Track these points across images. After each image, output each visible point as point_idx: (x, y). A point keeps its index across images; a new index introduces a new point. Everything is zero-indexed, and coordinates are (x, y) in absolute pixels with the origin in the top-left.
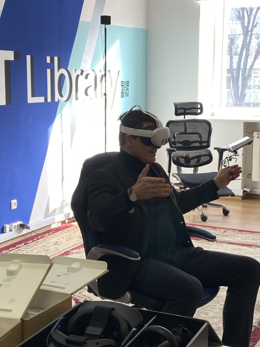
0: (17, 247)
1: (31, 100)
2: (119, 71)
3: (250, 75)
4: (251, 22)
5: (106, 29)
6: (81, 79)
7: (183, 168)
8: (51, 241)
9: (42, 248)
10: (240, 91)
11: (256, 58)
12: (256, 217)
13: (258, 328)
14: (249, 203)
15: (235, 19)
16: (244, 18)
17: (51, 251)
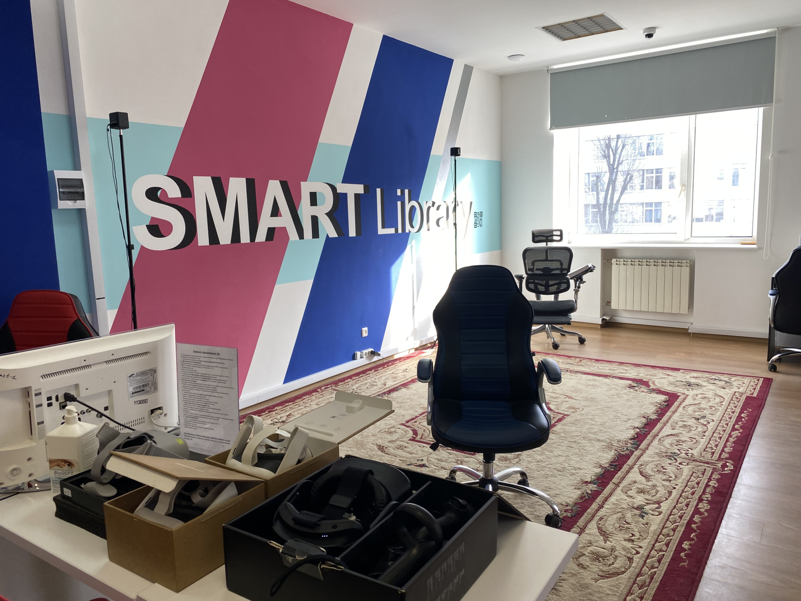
0: (367, 373)
1: (381, 231)
2: (471, 203)
3: (616, 210)
4: (617, 160)
5: (455, 161)
6: (433, 210)
7: (542, 296)
8: (400, 368)
9: (391, 375)
10: (607, 225)
11: (622, 193)
12: (614, 345)
13: (608, 470)
14: (609, 332)
15: (601, 158)
16: (609, 157)
17: (398, 378)
